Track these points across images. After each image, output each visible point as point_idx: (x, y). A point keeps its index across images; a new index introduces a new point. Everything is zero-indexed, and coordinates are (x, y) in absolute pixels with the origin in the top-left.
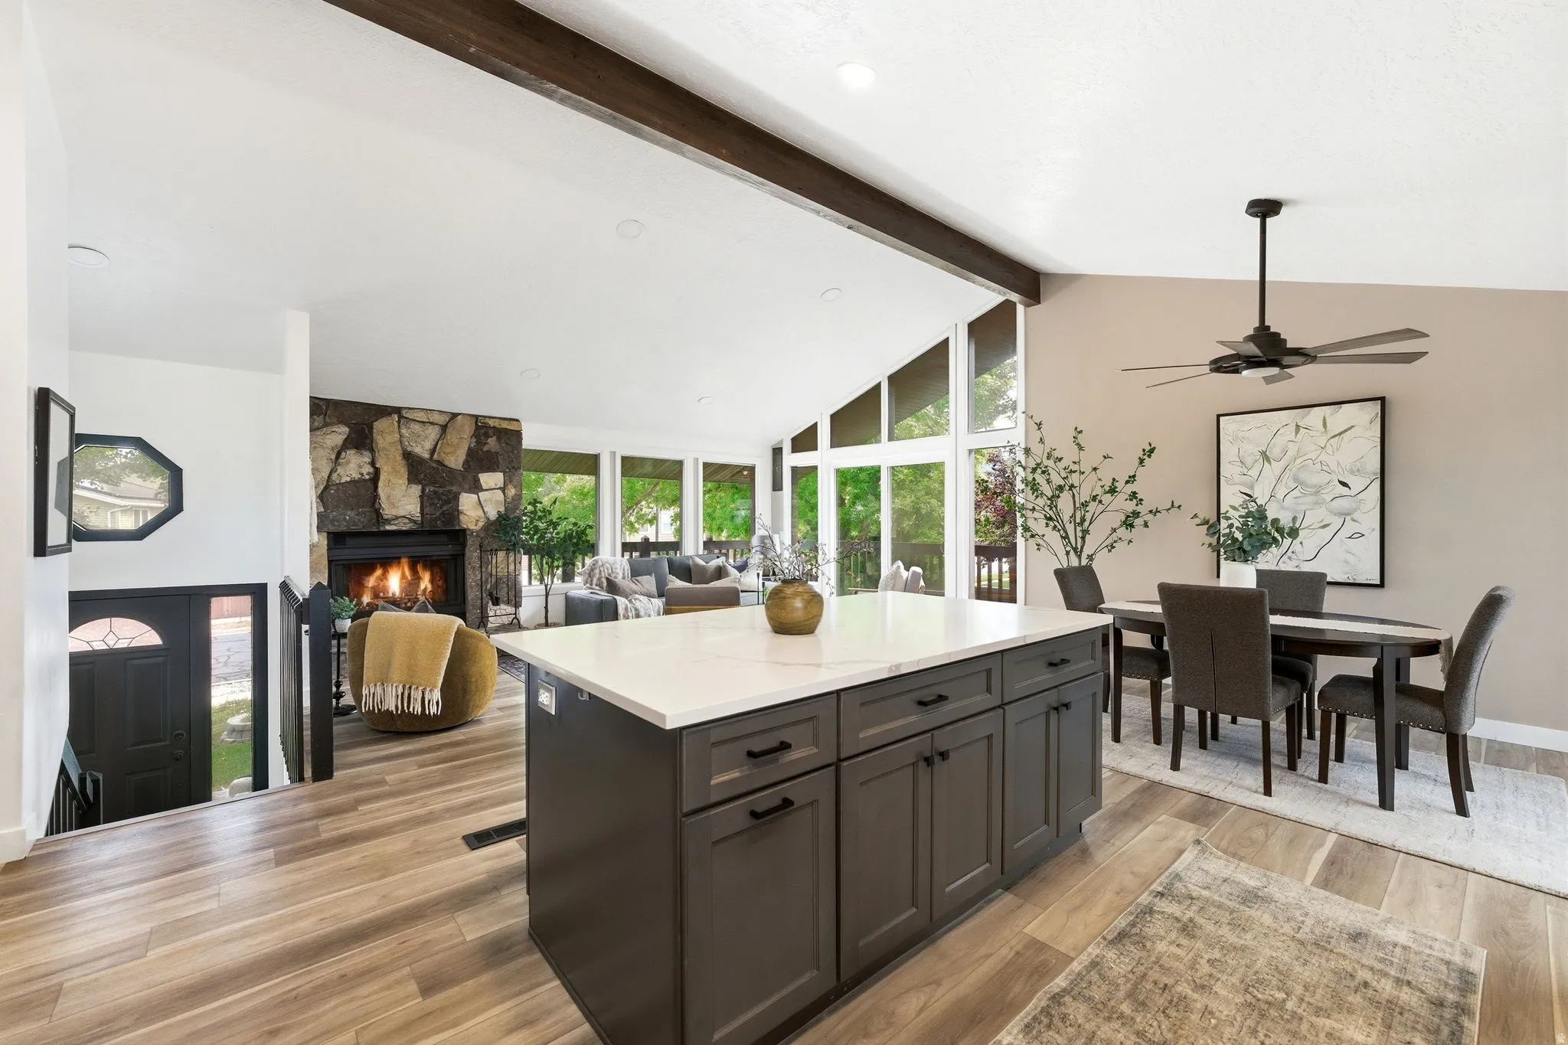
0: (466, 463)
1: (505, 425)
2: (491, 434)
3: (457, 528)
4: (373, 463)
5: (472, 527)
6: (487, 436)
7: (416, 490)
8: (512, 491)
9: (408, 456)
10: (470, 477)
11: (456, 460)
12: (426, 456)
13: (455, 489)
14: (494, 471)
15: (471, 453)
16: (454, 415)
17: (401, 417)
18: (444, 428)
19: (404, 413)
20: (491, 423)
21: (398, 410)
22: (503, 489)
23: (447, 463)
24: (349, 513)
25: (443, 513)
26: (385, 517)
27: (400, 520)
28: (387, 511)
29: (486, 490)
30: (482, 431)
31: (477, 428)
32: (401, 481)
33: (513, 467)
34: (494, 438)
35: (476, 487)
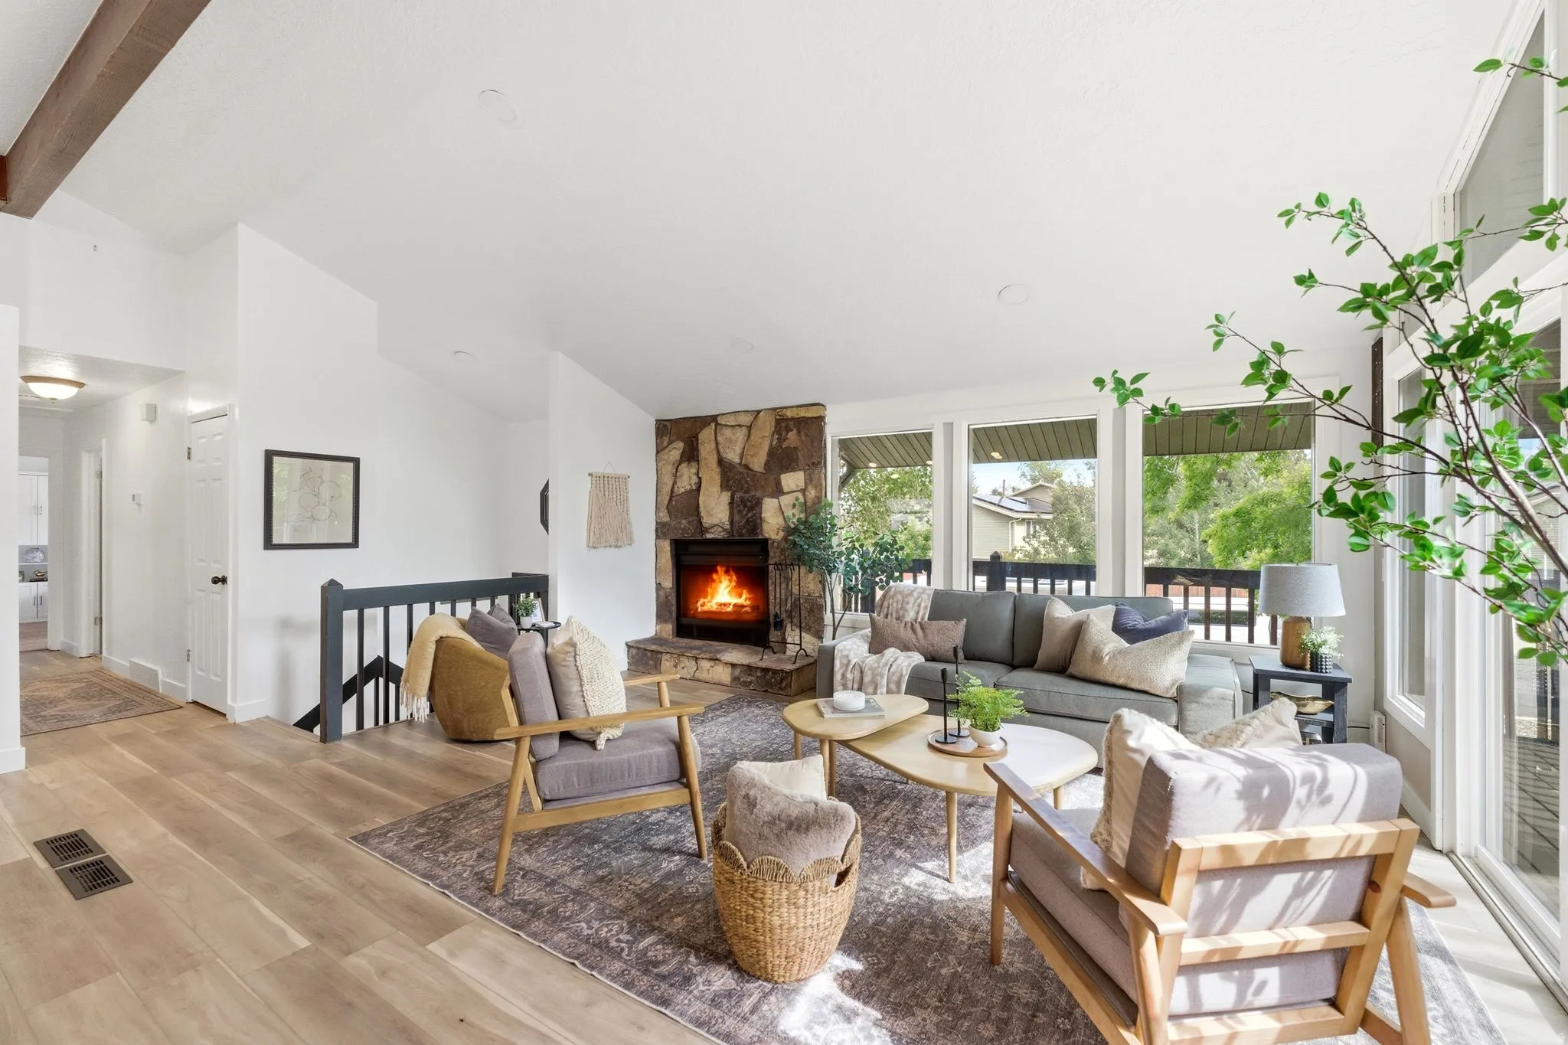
0: (767, 464)
1: (803, 413)
2: (792, 427)
3: (760, 537)
4: (697, 474)
5: (773, 536)
6: (788, 430)
7: (726, 497)
8: (812, 493)
9: (721, 461)
10: (772, 478)
11: (758, 463)
12: (737, 460)
13: (758, 494)
14: (793, 470)
15: (772, 453)
16: (758, 412)
17: (717, 424)
18: (750, 428)
19: (721, 420)
20: (789, 414)
21: (714, 418)
22: (803, 491)
23: (751, 466)
24: (683, 521)
25: (748, 521)
26: (706, 525)
27: (715, 528)
28: (707, 521)
29: (788, 493)
30: (783, 425)
31: (778, 422)
32: (715, 490)
33: (813, 463)
34: (795, 431)
35: (778, 491)
